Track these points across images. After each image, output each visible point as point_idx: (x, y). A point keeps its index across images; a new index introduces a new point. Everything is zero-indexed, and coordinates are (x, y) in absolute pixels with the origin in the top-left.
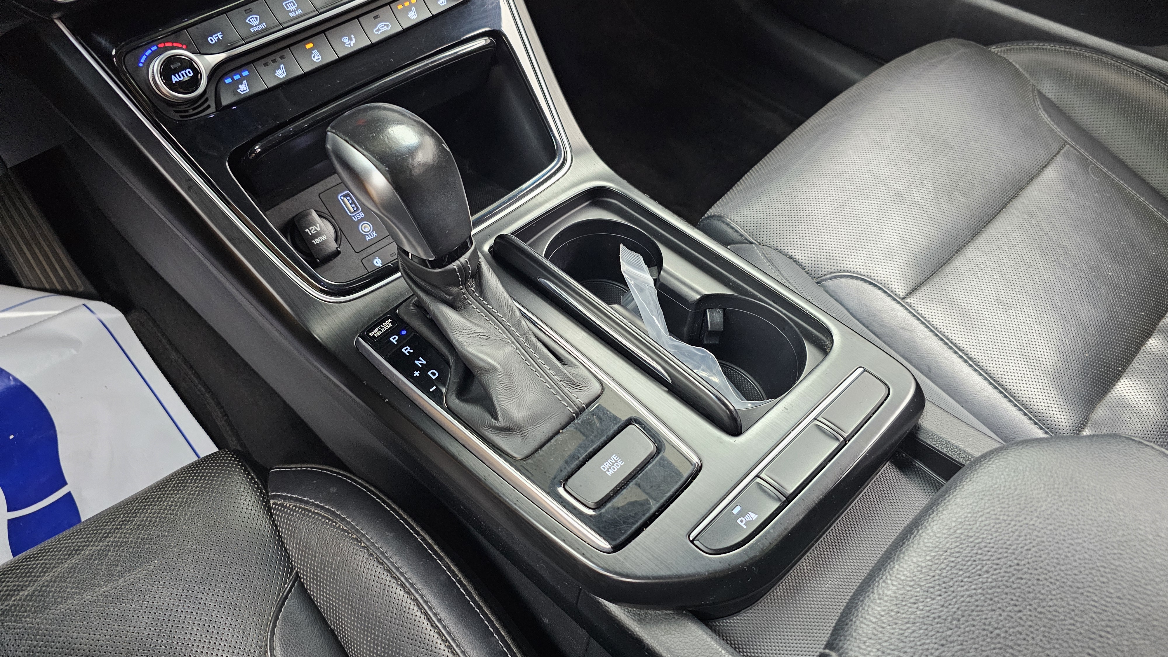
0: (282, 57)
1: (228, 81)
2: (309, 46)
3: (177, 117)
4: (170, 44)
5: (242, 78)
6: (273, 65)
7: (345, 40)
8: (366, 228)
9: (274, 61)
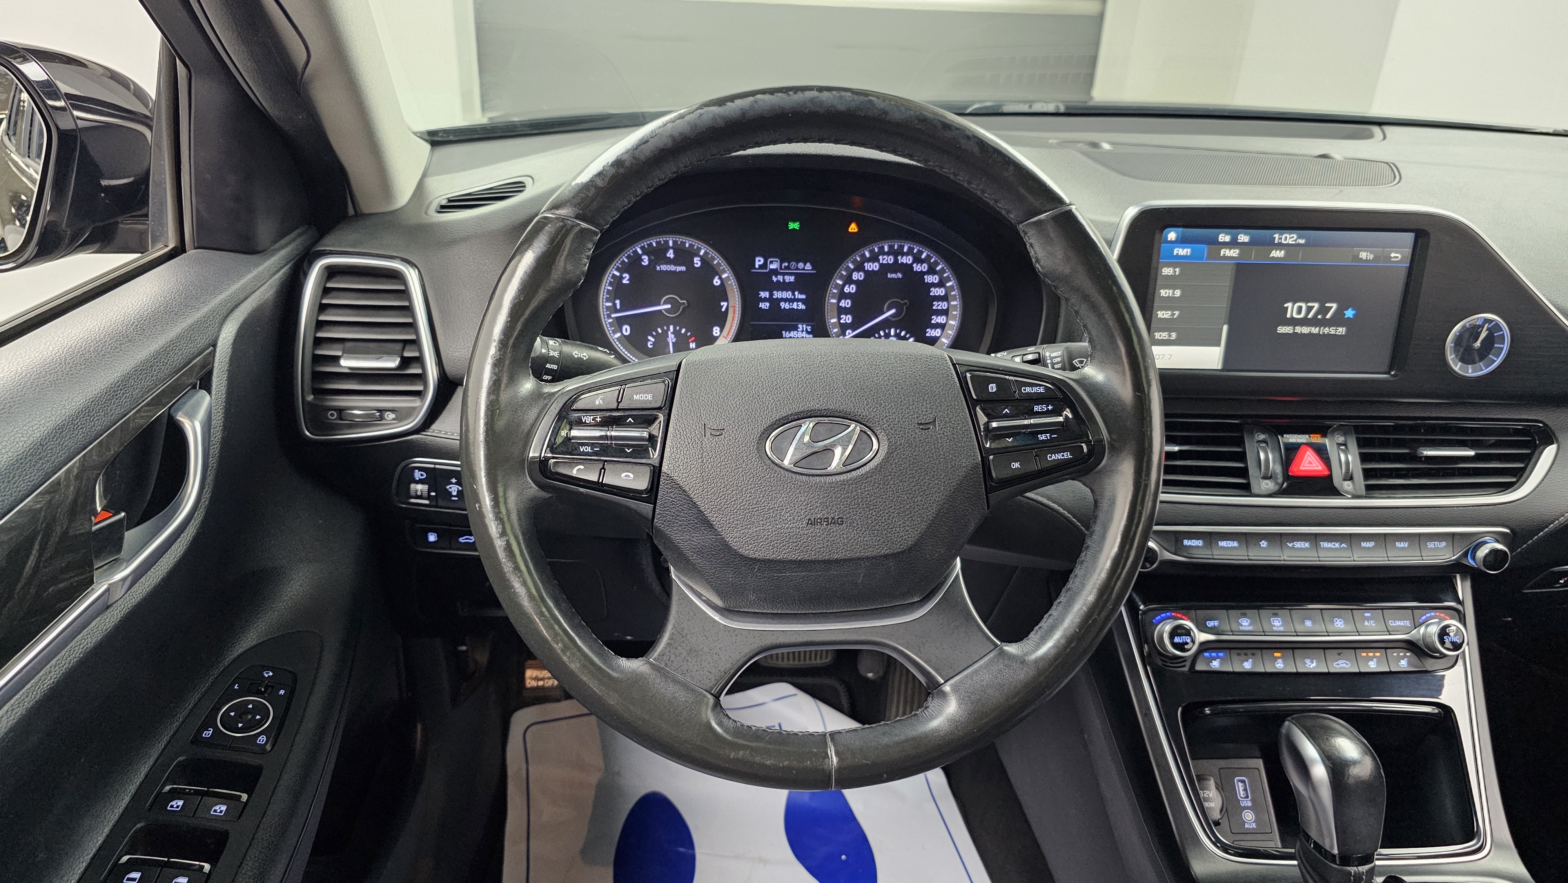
0: (1253, 654)
1: (1206, 654)
2: (1277, 654)
3: (1160, 663)
4: (1180, 616)
5: (1218, 657)
6: (1244, 657)
7: (1308, 661)
8: (1249, 816)
9: (1246, 654)
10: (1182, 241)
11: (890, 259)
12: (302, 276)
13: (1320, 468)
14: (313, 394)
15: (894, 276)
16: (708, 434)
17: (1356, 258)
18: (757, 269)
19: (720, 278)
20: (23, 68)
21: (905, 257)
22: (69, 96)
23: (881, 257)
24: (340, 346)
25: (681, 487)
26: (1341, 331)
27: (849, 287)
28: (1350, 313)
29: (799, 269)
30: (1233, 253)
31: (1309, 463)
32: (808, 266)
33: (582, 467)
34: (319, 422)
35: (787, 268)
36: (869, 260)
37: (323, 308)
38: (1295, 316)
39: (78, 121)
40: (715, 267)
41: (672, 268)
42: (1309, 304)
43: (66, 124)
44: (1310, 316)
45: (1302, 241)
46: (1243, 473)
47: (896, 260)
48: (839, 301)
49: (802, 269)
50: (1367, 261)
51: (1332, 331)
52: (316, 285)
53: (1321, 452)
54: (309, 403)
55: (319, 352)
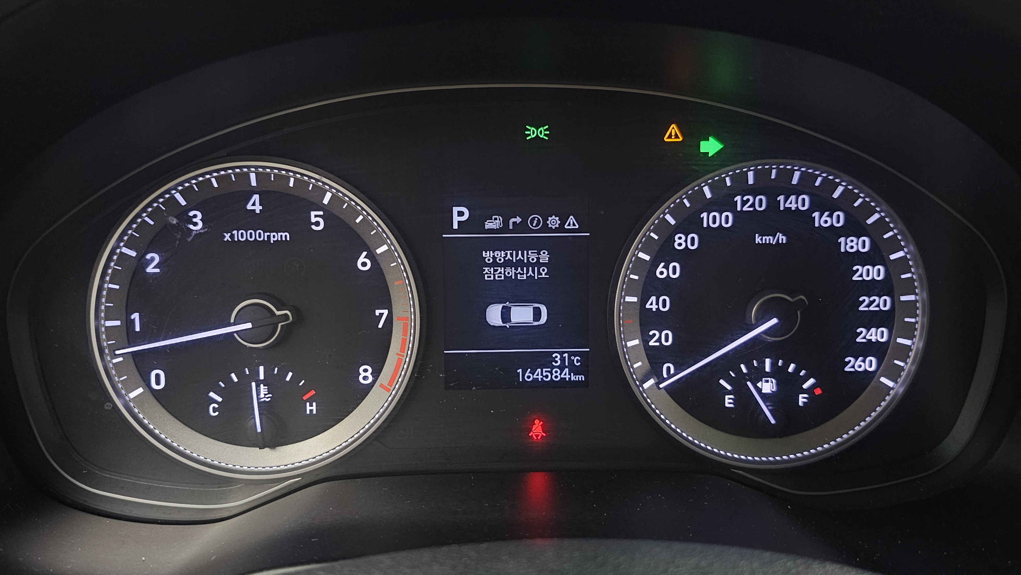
11: (759, 203)
15: (768, 239)
18: (455, 232)
19: (371, 256)
21: (793, 198)
23: (737, 199)
27: (667, 267)
29: (551, 230)
32: (572, 223)
35: (522, 227)
36: (710, 206)
40: (359, 232)
41: (260, 235)
47: (773, 204)
48: (644, 300)
49: (556, 230)
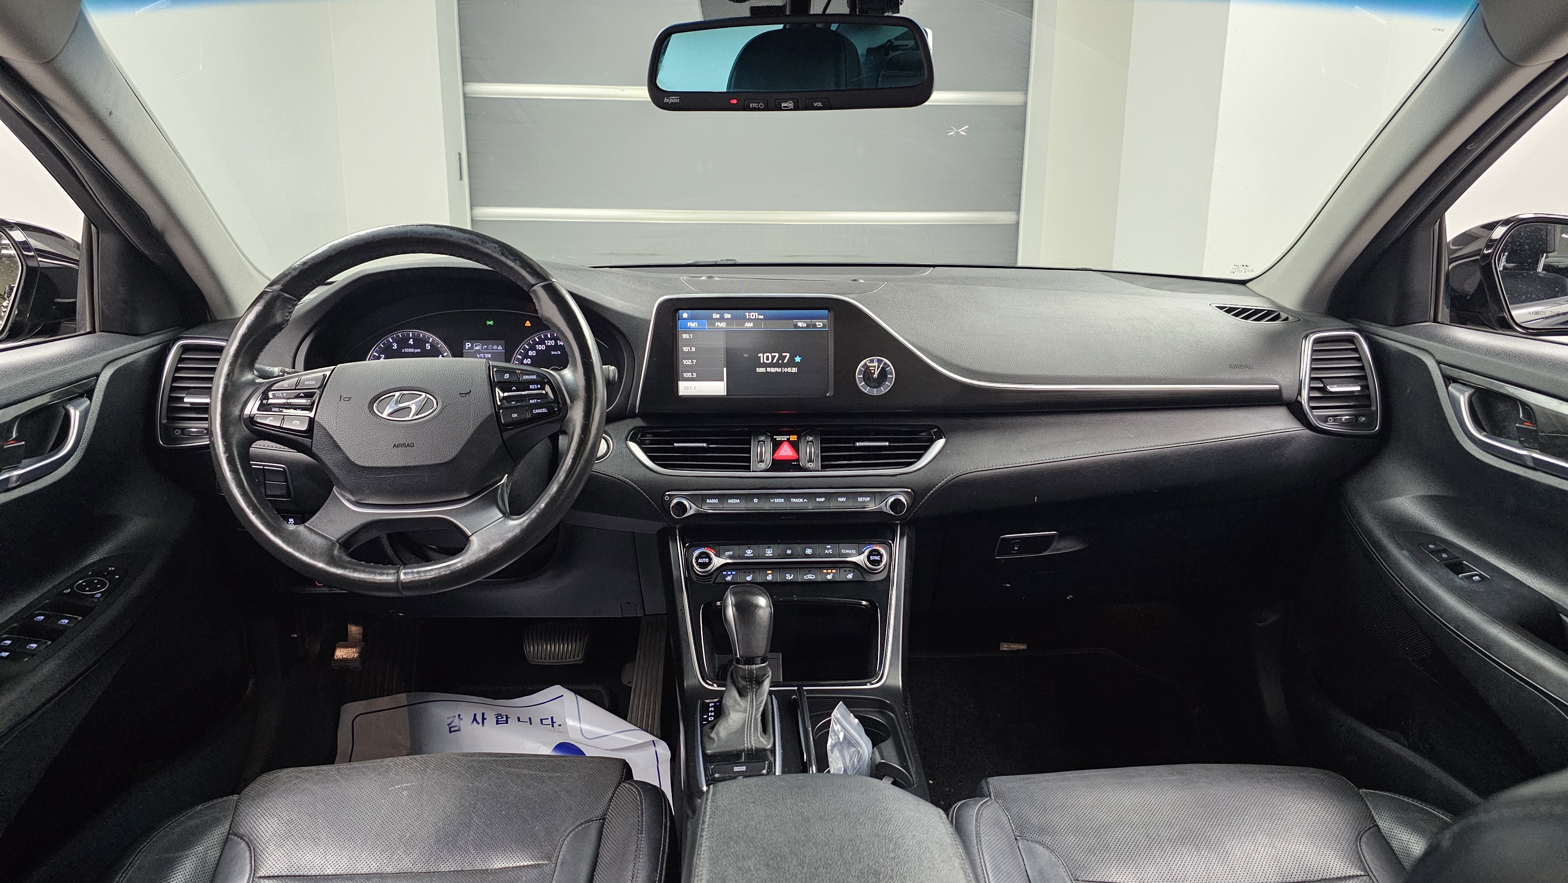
0: (754, 572)
1: (724, 573)
2: (768, 571)
6: (747, 573)
7: (788, 575)
10: (691, 318)
11: (552, 343)
12: (167, 350)
13: (791, 454)
14: (167, 419)
16: (342, 400)
17: (796, 326)
18: (467, 350)
20: (11, 233)
22: (37, 250)
23: (546, 341)
24: (186, 392)
25: (324, 428)
26: (794, 370)
27: (527, 360)
28: (798, 359)
29: (494, 350)
30: (722, 325)
31: (786, 451)
32: (500, 348)
33: (272, 418)
34: (169, 437)
35: (486, 349)
36: (539, 343)
37: (178, 369)
38: (765, 361)
39: (40, 263)
40: (439, 349)
41: (412, 350)
42: (773, 354)
43: (32, 263)
44: (774, 361)
45: (762, 317)
46: (748, 460)
47: (556, 343)
49: (496, 350)
50: (802, 327)
51: (789, 370)
52: (175, 356)
53: (795, 446)
54: (164, 425)
55: (172, 395)
